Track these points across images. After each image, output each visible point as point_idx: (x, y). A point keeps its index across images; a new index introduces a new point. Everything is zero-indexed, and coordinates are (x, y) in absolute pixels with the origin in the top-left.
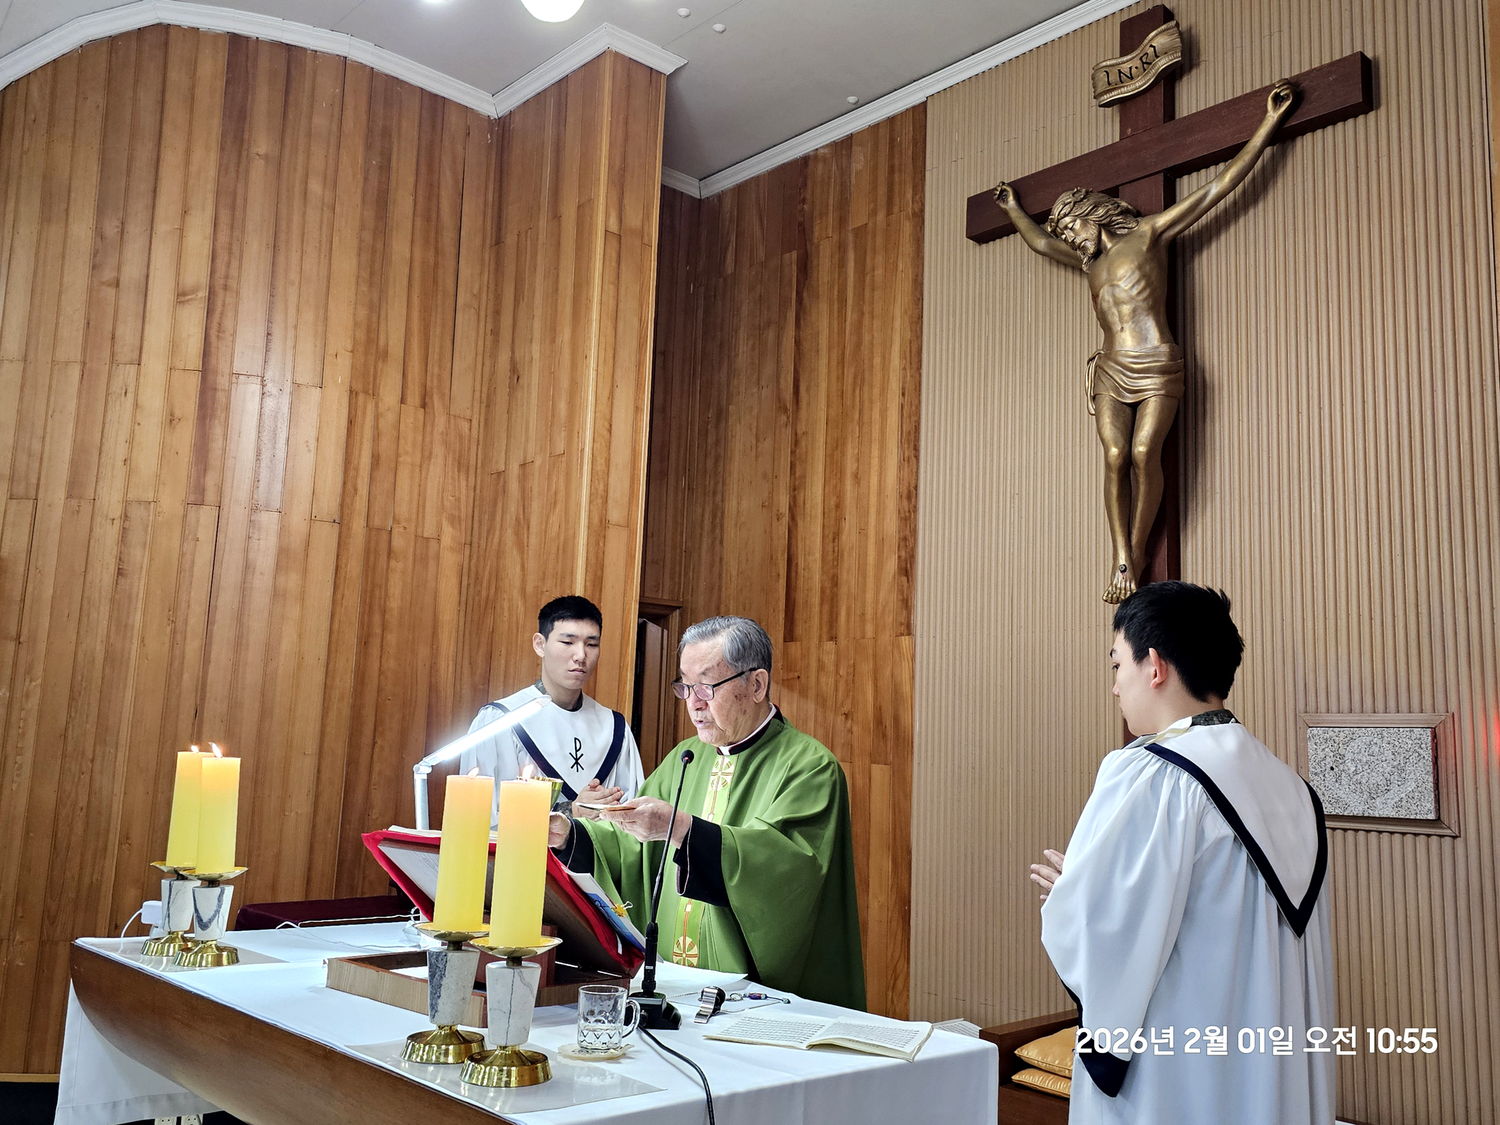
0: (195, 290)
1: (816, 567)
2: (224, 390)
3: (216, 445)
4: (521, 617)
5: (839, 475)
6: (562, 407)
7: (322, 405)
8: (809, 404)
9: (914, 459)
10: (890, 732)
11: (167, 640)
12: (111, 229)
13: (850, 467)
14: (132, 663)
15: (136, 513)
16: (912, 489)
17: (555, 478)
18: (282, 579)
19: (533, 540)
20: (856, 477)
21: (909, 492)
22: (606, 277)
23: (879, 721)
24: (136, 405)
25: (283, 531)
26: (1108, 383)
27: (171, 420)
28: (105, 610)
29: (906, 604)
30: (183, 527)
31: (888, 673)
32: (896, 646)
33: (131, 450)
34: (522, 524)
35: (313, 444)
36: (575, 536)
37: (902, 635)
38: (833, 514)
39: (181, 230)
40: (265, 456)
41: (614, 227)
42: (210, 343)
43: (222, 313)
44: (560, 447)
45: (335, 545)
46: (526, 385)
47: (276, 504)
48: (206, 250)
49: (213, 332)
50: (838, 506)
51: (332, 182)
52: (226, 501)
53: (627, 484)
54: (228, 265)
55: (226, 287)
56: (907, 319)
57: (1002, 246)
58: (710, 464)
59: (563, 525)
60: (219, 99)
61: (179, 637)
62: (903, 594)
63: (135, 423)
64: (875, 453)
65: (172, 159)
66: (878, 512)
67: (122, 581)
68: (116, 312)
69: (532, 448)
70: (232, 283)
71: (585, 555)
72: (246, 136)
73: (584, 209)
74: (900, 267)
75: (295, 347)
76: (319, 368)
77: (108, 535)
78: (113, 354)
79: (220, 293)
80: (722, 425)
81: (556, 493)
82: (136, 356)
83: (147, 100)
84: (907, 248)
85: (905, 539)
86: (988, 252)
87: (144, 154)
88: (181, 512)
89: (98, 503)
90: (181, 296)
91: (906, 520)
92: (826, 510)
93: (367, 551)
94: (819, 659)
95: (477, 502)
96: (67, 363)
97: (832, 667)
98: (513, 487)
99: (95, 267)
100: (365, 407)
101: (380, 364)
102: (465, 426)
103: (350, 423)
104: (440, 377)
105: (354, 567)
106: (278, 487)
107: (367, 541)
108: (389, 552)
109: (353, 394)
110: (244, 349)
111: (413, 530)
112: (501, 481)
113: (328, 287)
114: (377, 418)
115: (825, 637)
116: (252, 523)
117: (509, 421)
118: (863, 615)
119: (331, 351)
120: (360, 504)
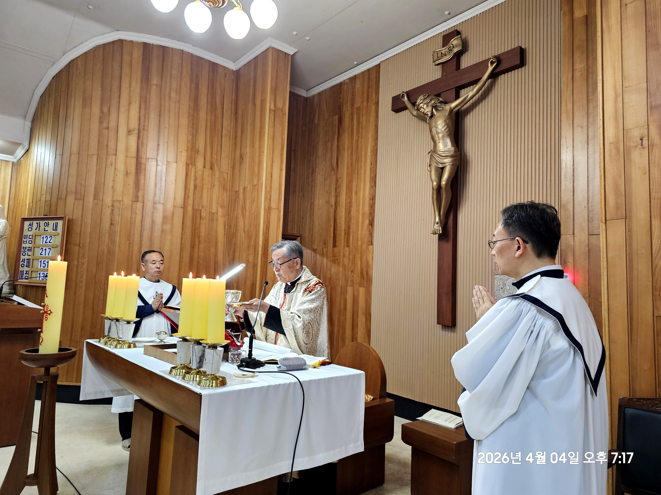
0: (133, 130)
1: (343, 223)
2: (144, 164)
3: (142, 182)
4: (244, 239)
5: (350, 192)
6: (256, 169)
7: (177, 168)
8: (341, 168)
9: (374, 187)
10: (365, 277)
11: (127, 246)
12: (105, 110)
13: (354, 189)
14: (116, 253)
15: (117, 205)
16: (374, 197)
17: (254, 193)
18: (164, 227)
19: (247, 214)
20: (356, 192)
21: (373, 197)
22: (270, 124)
23: (362, 273)
24: (115, 169)
25: (164, 210)
26: (434, 160)
27: (127, 174)
28: (107, 236)
29: (371, 235)
30: (132, 209)
31: (365, 257)
32: (368, 248)
33: (114, 183)
34: (244, 208)
35: (174, 182)
36: (260, 212)
37: (370, 245)
38: (349, 205)
39: (129, 110)
40: (158, 186)
41: (273, 108)
42: (139, 148)
43: (143, 138)
44: (255, 183)
45: (182, 215)
46: (245, 162)
47: (162, 201)
48: (137, 117)
49: (140, 145)
50: (350, 202)
51: (179, 92)
52: (145, 201)
53: (277, 195)
54: (145, 121)
55: (144, 129)
56: (373, 139)
57: (403, 114)
58: (310, 188)
59: (256, 209)
60: (140, 65)
61: (131, 245)
62: (370, 231)
63: (115, 175)
64: (362, 184)
65: (125, 86)
66: (363, 205)
67: (112, 227)
68: (108, 138)
69: (247, 183)
70: (146, 128)
71: (263, 219)
72: (150, 78)
73: (263, 101)
74: (371, 120)
75: (167, 149)
76: (175, 156)
77: (107, 212)
78: (107, 152)
79: (142, 131)
80: (314, 175)
81: (254, 198)
82: (115, 152)
83: (116, 66)
84: (373, 114)
85: (371, 213)
86: (399, 116)
87: (116, 84)
88: (131, 204)
89: (104, 201)
90: (129, 132)
91: (372, 207)
92: (347, 204)
93: (193, 217)
94: (344, 253)
95: (230, 201)
96: (92, 155)
97: (347, 256)
98: (241, 196)
99: (101, 123)
100: (191, 169)
101: (196, 155)
102: (226, 176)
103: (187, 174)
104: (217, 159)
105: (189, 222)
106: (163, 196)
107: (193, 214)
108: (201, 217)
109: (187, 165)
110: (150, 150)
111: (208, 210)
112: (238, 194)
113: (178, 129)
114: (195, 173)
115: (346, 246)
116: (154, 208)
117: (240, 174)
118: (358, 238)
119: (180, 150)
120: (190, 201)
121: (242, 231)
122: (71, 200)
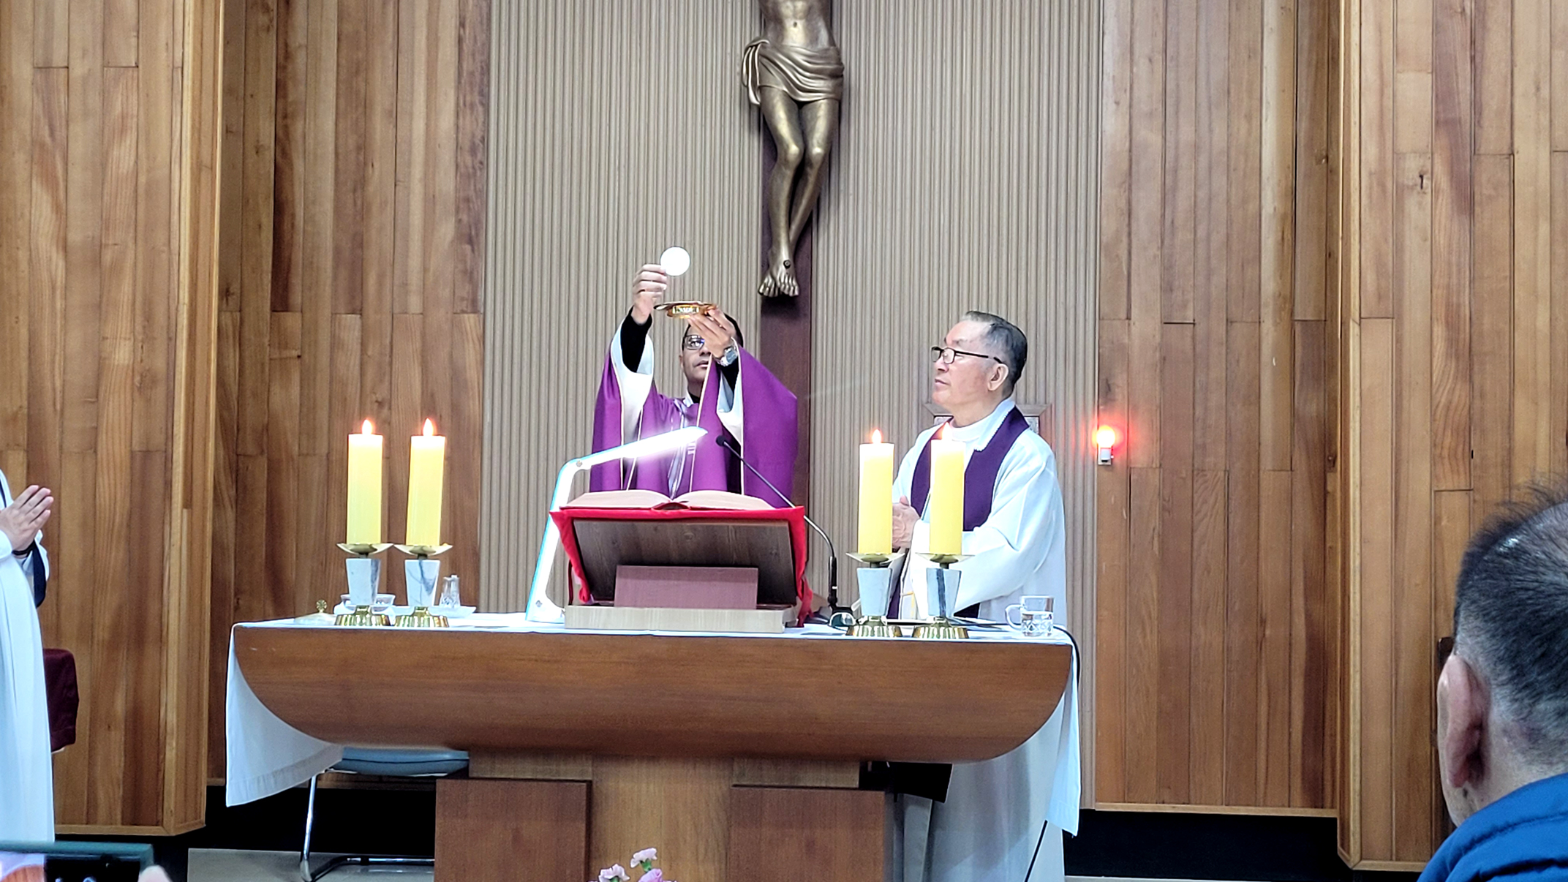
1: (326, 220)
4: (59, 274)
5: (361, 109)
8: (307, 8)
9: (480, 109)
13: (381, 101)
16: (477, 141)
19: (77, 176)
20: (394, 115)
21: (474, 144)
26: (779, 76)
29: (471, 276)
31: (443, 354)
32: (455, 325)
34: (50, 149)
37: (463, 312)
38: (352, 157)
50: (361, 148)
62: (465, 262)
66: (427, 161)
85: (468, 200)
91: (469, 177)
92: (340, 151)
94: (333, 336)
97: (357, 347)
115: (342, 309)
118: (405, 285)
121: (46, 242)
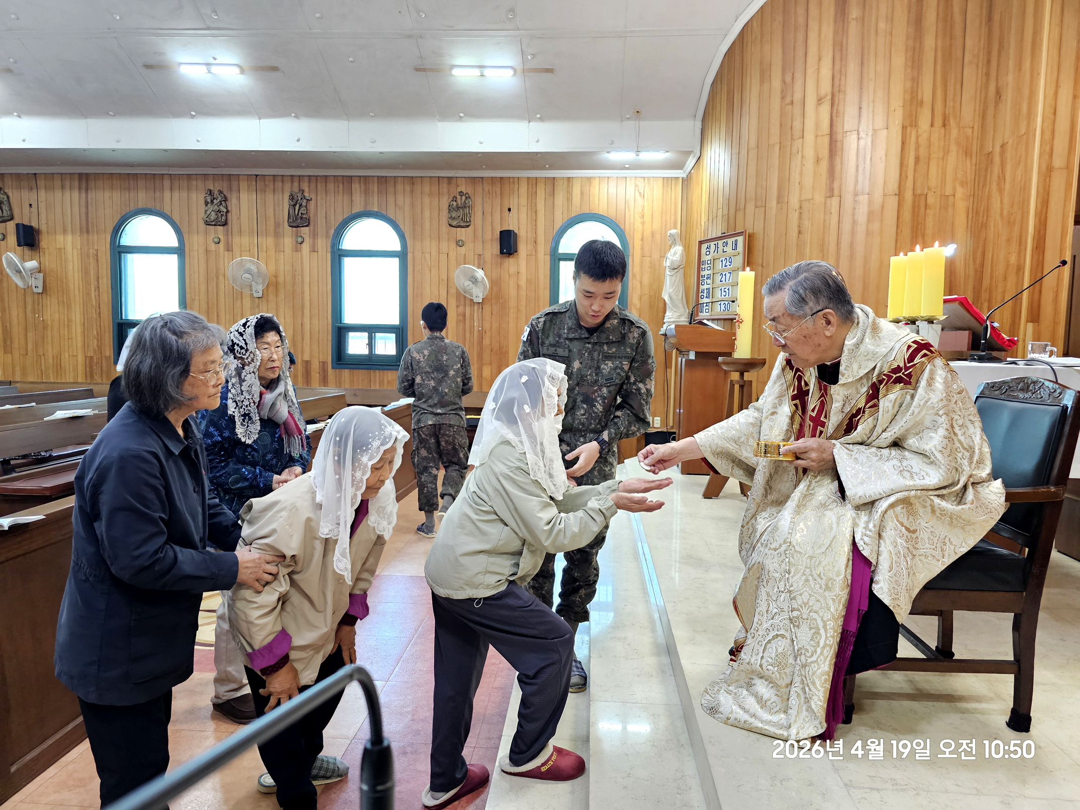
0: (826, 96)
2: (840, 141)
3: (838, 168)
4: (1000, 228)
6: (1025, 107)
7: (888, 137)
12: (788, 79)
15: (805, 205)
17: (1020, 149)
18: (871, 226)
19: (1007, 186)
24: (803, 157)
25: (870, 203)
27: (818, 160)
28: (794, 249)
30: (825, 208)
33: (801, 178)
34: (1002, 178)
35: (884, 158)
36: (1030, 180)
39: (818, 69)
40: (861, 169)
42: (833, 119)
43: (838, 104)
44: (1023, 131)
45: (897, 206)
46: (1004, 100)
47: (867, 191)
48: (830, 76)
49: (834, 115)
51: (891, 19)
52: (843, 194)
53: (1067, 143)
54: (840, 79)
55: (840, 91)
63: (803, 165)
65: (813, 37)
67: (800, 236)
68: (792, 118)
69: (1007, 134)
70: (842, 88)
71: (1036, 188)
72: (847, 11)
75: (873, 112)
76: (886, 119)
77: (794, 216)
78: (792, 135)
79: (837, 94)
81: (1020, 156)
82: (801, 134)
83: (801, 11)
87: (801, 38)
88: (824, 202)
89: (789, 204)
90: (820, 101)
93: (914, 207)
95: (977, 172)
96: (774, 145)
98: (997, 159)
99: (783, 98)
100: (911, 133)
101: (919, 109)
102: (970, 131)
103: (903, 143)
104: (954, 107)
105: (907, 215)
106: (867, 182)
107: (914, 202)
108: (926, 206)
109: (904, 128)
110: (849, 120)
111: (939, 192)
112: (990, 157)
113: (890, 76)
114: (917, 138)
116: (855, 202)
117: (995, 122)
119: (892, 109)
120: (909, 184)
121: (998, 217)
122: (750, 207)
